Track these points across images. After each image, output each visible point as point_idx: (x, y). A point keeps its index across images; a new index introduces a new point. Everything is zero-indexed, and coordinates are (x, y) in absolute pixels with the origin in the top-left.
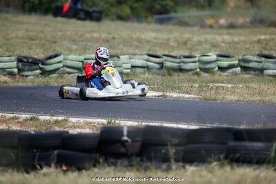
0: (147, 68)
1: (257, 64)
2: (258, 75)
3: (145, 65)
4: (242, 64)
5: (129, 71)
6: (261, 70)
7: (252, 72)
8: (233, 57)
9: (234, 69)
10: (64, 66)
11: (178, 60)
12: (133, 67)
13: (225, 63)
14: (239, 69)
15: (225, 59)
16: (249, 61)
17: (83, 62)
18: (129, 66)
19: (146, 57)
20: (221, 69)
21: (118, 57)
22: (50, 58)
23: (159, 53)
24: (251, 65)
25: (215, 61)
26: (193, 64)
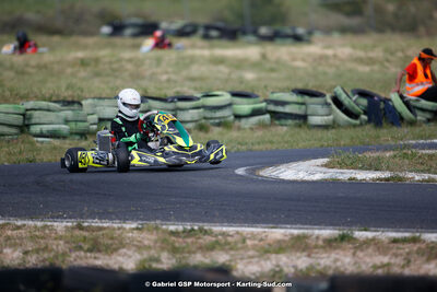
1: (297, 106)
2: (300, 126)
4: (272, 108)
5: (95, 127)
6: (304, 117)
7: (290, 122)
8: (257, 97)
9: (261, 117)
11: (170, 106)
12: (100, 120)
13: (244, 106)
14: (267, 116)
15: (244, 100)
16: (283, 103)
17: (24, 115)
18: (94, 118)
20: (238, 117)
21: (81, 105)
24: (287, 109)
25: (230, 105)
26: (195, 111)
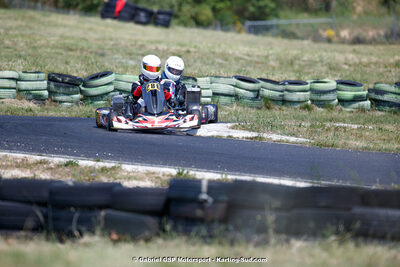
0: (236, 96)
1: (394, 96)
2: (395, 113)
3: (232, 92)
4: (373, 95)
5: (209, 99)
7: (388, 108)
8: (360, 85)
9: (362, 103)
10: (115, 90)
11: (281, 87)
12: (215, 94)
13: (348, 93)
14: (369, 102)
15: (349, 88)
16: (383, 92)
18: (209, 92)
19: (235, 81)
20: (342, 101)
21: (196, 80)
22: (96, 77)
23: (253, 76)
24: (386, 97)
25: (334, 91)
26: (302, 93)
